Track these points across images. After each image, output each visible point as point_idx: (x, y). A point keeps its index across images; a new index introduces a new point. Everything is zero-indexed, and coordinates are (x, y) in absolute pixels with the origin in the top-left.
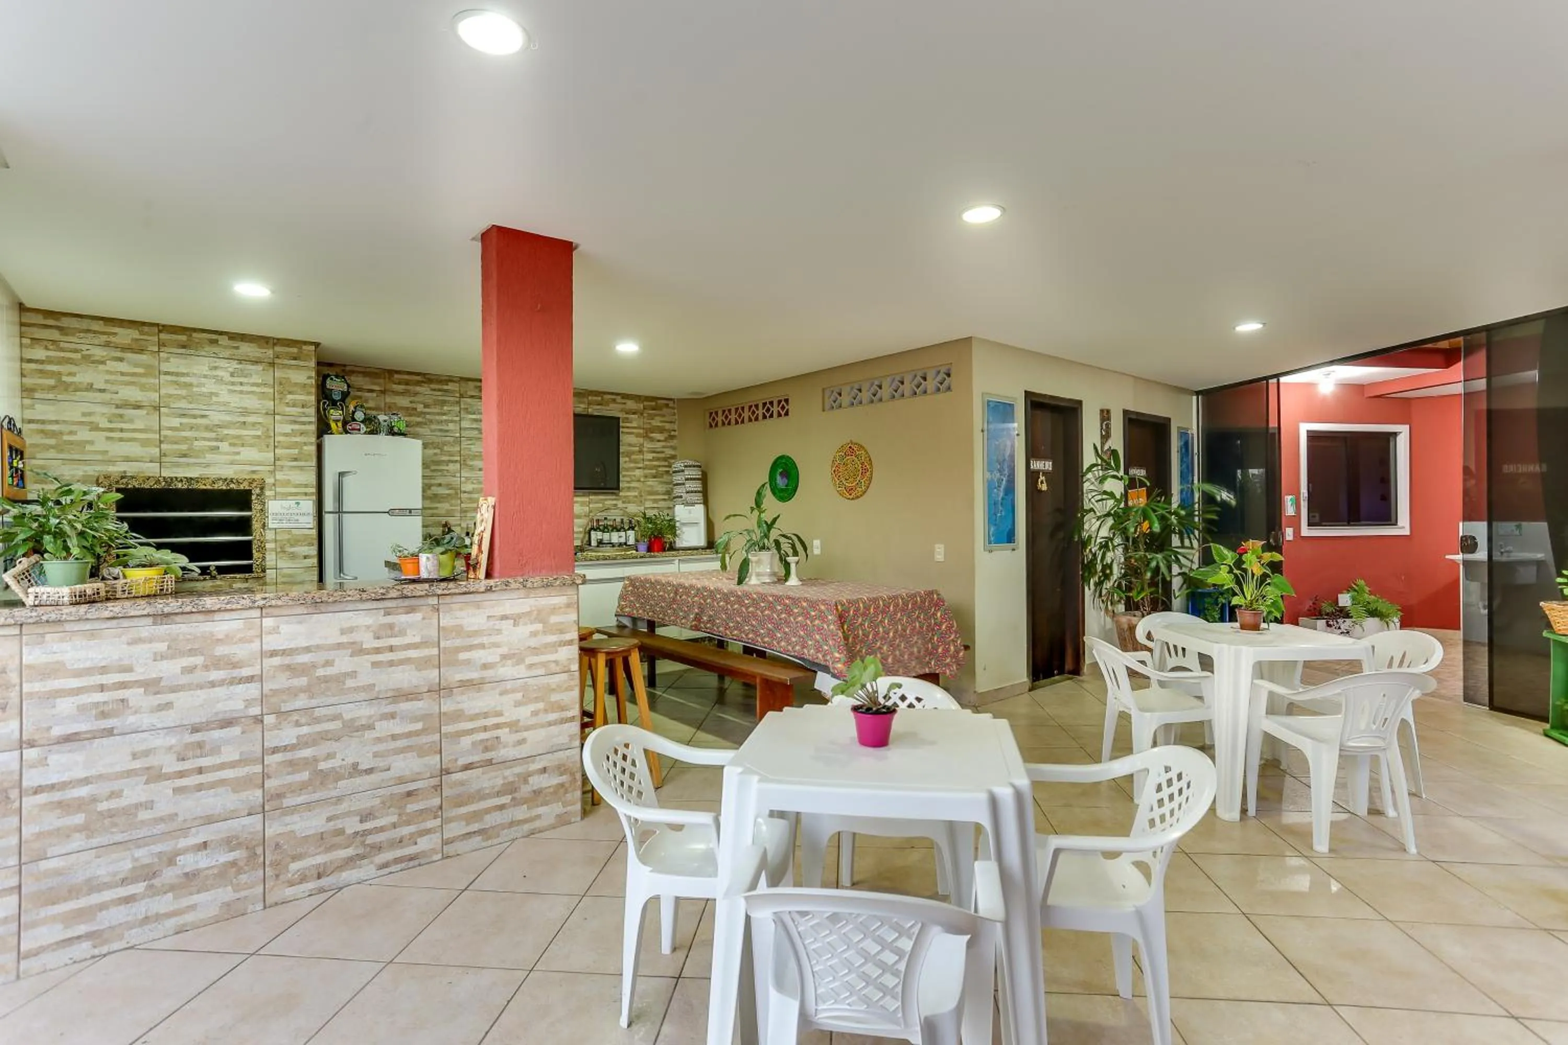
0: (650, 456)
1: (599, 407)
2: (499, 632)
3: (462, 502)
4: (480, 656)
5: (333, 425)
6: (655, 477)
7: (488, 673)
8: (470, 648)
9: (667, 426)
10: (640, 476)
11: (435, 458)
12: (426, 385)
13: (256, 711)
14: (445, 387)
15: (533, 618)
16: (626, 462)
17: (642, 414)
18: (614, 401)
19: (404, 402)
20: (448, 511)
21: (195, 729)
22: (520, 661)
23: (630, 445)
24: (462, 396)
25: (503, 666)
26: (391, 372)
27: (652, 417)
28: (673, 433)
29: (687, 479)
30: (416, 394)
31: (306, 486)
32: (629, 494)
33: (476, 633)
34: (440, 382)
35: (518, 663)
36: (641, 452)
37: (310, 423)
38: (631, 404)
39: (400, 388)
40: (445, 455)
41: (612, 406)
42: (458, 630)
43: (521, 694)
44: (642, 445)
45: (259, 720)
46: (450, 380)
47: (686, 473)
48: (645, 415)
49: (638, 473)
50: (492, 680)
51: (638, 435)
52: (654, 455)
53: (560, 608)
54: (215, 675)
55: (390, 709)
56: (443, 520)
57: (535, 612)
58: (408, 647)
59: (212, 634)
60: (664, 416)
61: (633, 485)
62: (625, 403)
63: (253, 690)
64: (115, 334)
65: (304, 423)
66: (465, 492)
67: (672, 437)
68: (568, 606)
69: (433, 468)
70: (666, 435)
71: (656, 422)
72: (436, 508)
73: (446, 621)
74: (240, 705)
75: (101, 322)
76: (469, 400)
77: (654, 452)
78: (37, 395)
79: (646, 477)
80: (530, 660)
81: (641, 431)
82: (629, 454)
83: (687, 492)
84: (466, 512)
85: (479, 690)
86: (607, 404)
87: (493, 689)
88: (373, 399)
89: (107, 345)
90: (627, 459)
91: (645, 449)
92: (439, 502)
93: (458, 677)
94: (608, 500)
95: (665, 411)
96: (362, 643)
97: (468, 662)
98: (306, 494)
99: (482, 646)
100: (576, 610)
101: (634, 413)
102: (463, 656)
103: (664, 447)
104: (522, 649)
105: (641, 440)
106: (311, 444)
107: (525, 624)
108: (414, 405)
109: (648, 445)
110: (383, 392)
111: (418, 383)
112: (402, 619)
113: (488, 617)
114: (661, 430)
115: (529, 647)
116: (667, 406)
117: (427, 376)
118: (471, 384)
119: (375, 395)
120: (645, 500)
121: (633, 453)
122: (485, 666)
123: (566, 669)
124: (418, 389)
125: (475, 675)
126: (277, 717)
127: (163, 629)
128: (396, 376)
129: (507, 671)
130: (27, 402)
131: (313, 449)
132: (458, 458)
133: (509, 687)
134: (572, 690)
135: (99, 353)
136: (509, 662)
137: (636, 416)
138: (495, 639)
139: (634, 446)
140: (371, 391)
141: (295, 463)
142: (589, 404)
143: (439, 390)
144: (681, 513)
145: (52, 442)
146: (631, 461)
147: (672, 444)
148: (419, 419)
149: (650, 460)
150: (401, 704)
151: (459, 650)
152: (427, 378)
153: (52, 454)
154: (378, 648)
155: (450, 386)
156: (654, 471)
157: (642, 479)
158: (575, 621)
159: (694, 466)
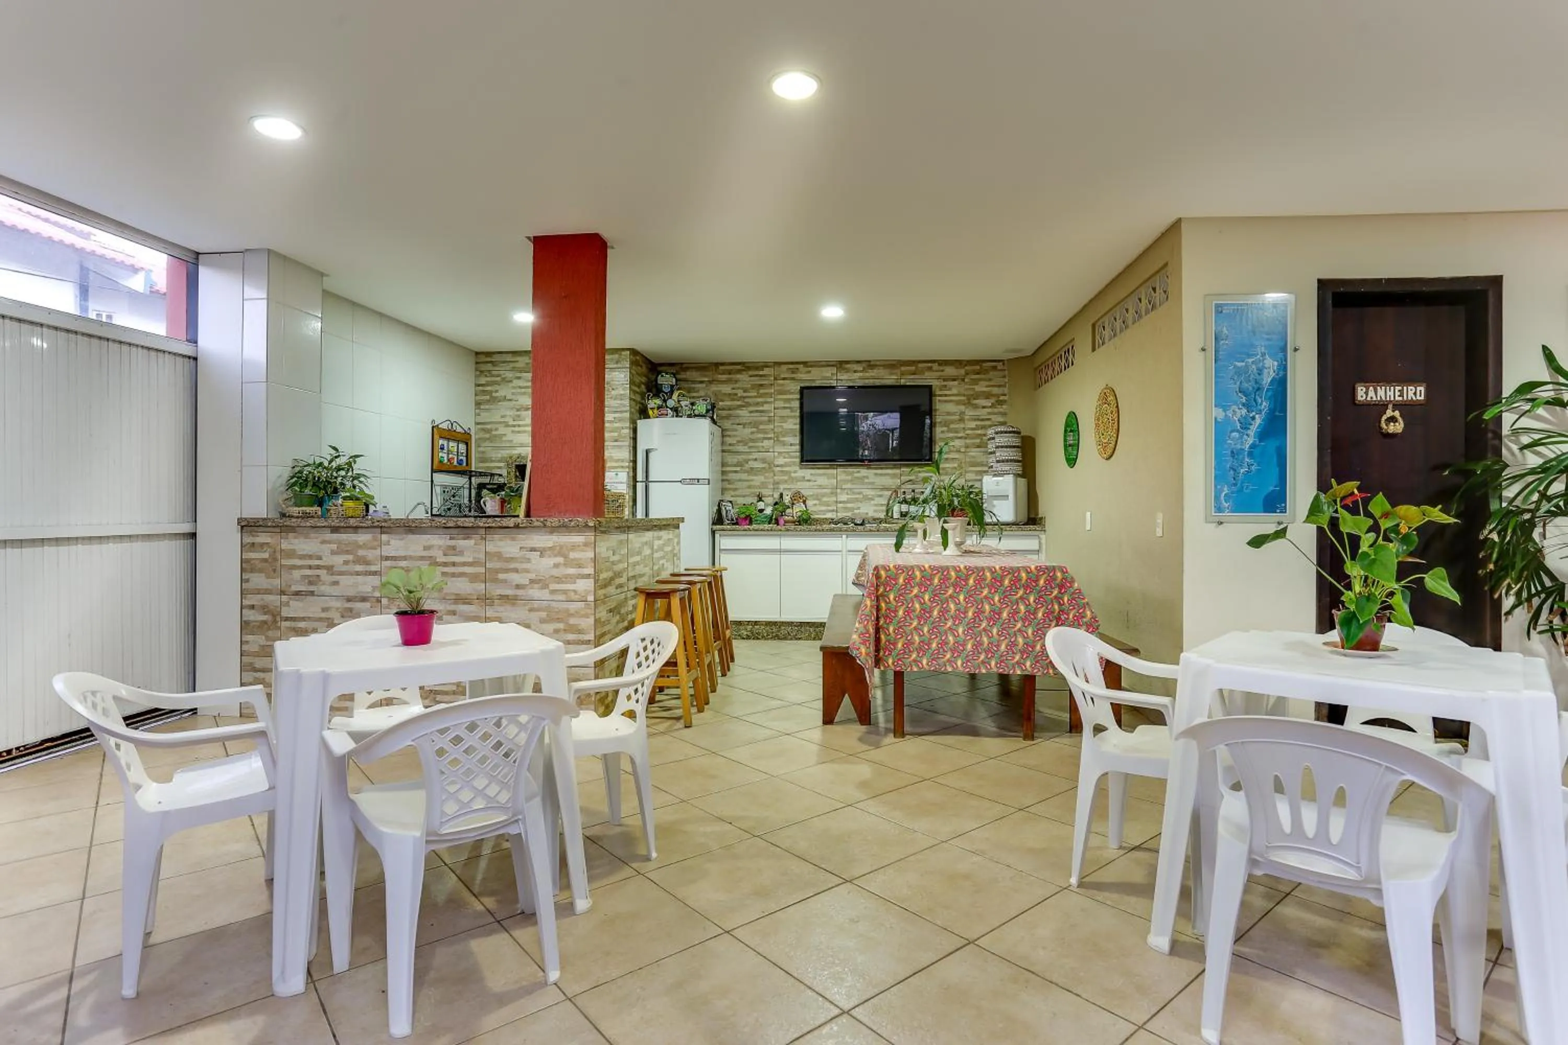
0: (973, 424)
1: (912, 377)
2: (529, 560)
3: (775, 475)
4: (516, 578)
5: (650, 412)
6: (978, 447)
7: (520, 592)
8: (507, 571)
9: (996, 390)
10: (961, 447)
11: (752, 437)
12: (744, 373)
13: (377, 594)
14: (761, 373)
15: (556, 552)
16: (943, 432)
17: (963, 380)
18: (930, 369)
19: (726, 389)
20: (763, 483)
21: (349, 600)
22: (545, 586)
23: (948, 414)
24: (775, 379)
25: (532, 588)
26: (717, 365)
27: (975, 382)
28: (1002, 398)
29: (997, 447)
30: (736, 381)
31: (623, 461)
32: (947, 465)
33: (512, 559)
34: (757, 368)
35: (542, 588)
36: (961, 420)
37: (626, 412)
38: (950, 371)
39: (724, 377)
40: (760, 433)
41: (927, 374)
42: (499, 556)
43: (545, 613)
44: (962, 413)
45: (379, 601)
46: (766, 365)
47: (997, 440)
48: (966, 380)
49: (957, 443)
50: (523, 598)
51: (958, 403)
52: (979, 423)
53: (579, 546)
54: (359, 568)
55: (453, 607)
56: (757, 491)
57: (558, 548)
58: (464, 564)
59: (356, 542)
60: (990, 380)
61: (951, 456)
62: (942, 371)
63: (375, 581)
64: (517, 361)
65: (621, 412)
66: (778, 466)
67: (1001, 403)
68: (586, 545)
69: (751, 444)
70: (993, 400)
71: (981, 388)
72: (752, 480)
73: (491, 547)
74: (369, 589)
75: (510, 355)
76: (781, 382)
77: (978, 420)
78: (482, 407)
79: (967, 447)
80: (554, 586)
81: (963, 398)
82: (946, 424)
83: (998, 462)
84: (778, 483)
85: (514, 604)
86: (922, 372)
87: (524, 605)
88: (703, 388)
89: (513, 369)
90: (945, 429)
91: (967, 417)
92: (756, 475)
93: (499, 592)
94: (923, 472)
95: (992, 374)
96: (436, 558)
97: (505, 581)
98: (622, 467)
99: (516, 571)
100: (593, 550)
101: (954, 380)
102: (501, 576)
103: (989, 414)
104: (547, 577)
105: (962, 408)
106: (626, 428)
107: (550, 556)
108: (734, 391)
109: (970, 413)
110: (710, 382)
111: (739, 371)
112: (461, 543)
113: (521, 548)
114: (987, 396)
115: (552, 576)
116: (995, 368)
117: (747, 365)
118: (784, 367)
119: (704, 385)
120: (966, 472)
121: (952, 422)
122: (518, 587)
123: (584, 599)
124: (738, 376)
125: (509, 592)
126: (389, 601)
127: (335, 536)
128: (721, 368)
129: (535, 593)
130: (477, 411)
131: (627, 432)
132: (772, 435)
133: (536, 606)
134: (588, 618)
135: (509, 375)
136: (536, 586)
137: (956, 383)
138: (525, 566)
139: (954, 414)
140: (702, 382)
141: (616, 444)
142: (902, 374)
143: (756, 376)
144: (990, 484)
145: (487, 436)
146: (950, 431)
147: (1001, 410)
148: (739, 403)
149: (973, 429)
150: (460, 606)
151: (497, 571)
152: (746, 367)
153: (487, 444)
154: (445, 563)
155: (766, 371)
156: (978, 441)
157: (963, 450)
158: (591, 559)
159: (1006, 432)
